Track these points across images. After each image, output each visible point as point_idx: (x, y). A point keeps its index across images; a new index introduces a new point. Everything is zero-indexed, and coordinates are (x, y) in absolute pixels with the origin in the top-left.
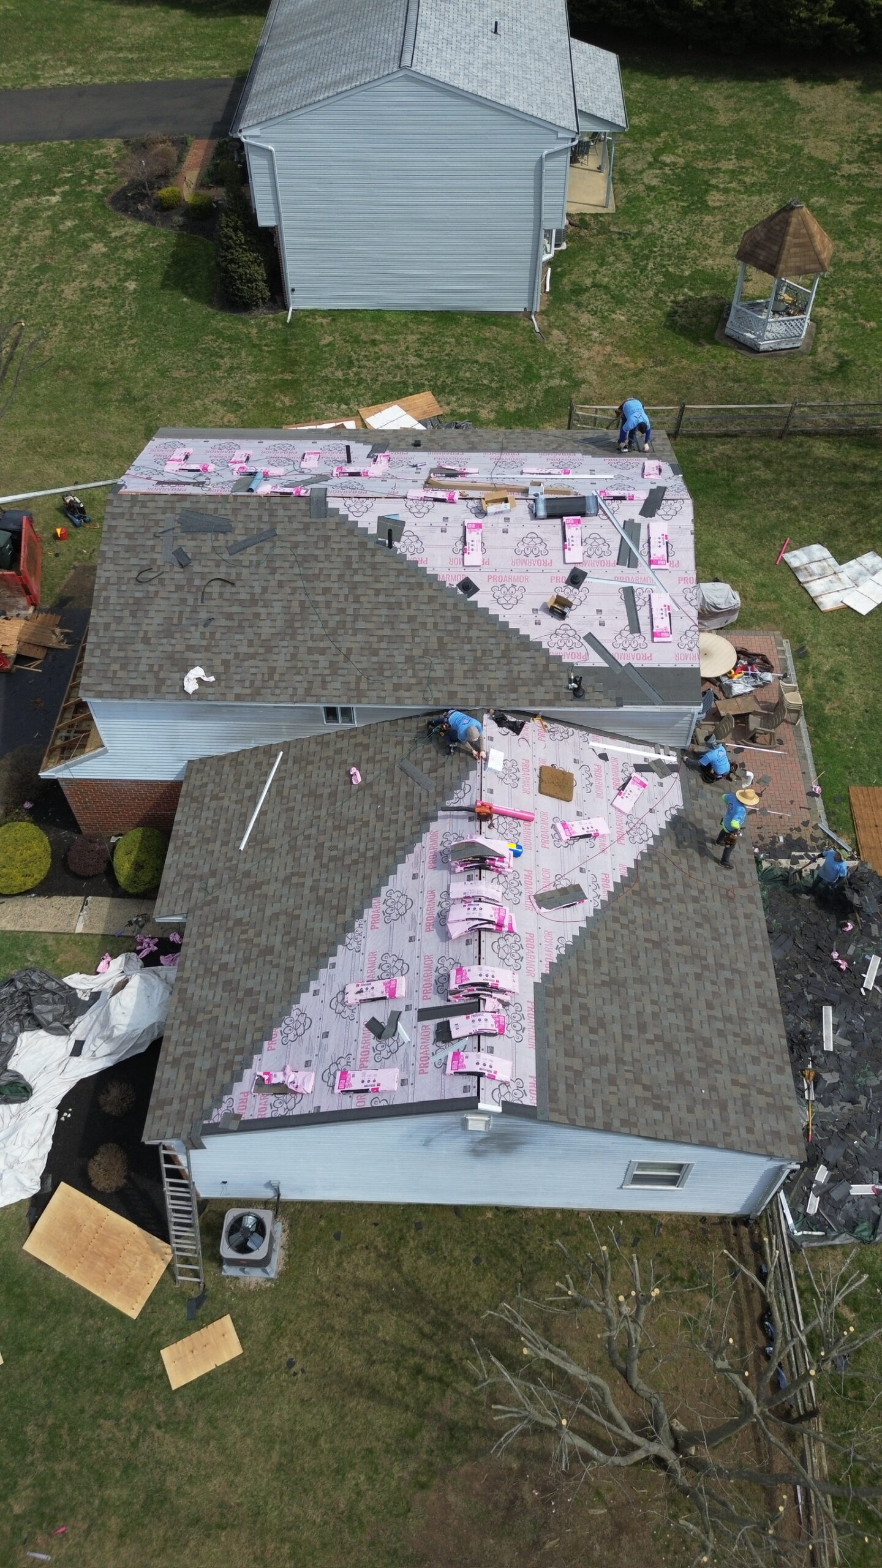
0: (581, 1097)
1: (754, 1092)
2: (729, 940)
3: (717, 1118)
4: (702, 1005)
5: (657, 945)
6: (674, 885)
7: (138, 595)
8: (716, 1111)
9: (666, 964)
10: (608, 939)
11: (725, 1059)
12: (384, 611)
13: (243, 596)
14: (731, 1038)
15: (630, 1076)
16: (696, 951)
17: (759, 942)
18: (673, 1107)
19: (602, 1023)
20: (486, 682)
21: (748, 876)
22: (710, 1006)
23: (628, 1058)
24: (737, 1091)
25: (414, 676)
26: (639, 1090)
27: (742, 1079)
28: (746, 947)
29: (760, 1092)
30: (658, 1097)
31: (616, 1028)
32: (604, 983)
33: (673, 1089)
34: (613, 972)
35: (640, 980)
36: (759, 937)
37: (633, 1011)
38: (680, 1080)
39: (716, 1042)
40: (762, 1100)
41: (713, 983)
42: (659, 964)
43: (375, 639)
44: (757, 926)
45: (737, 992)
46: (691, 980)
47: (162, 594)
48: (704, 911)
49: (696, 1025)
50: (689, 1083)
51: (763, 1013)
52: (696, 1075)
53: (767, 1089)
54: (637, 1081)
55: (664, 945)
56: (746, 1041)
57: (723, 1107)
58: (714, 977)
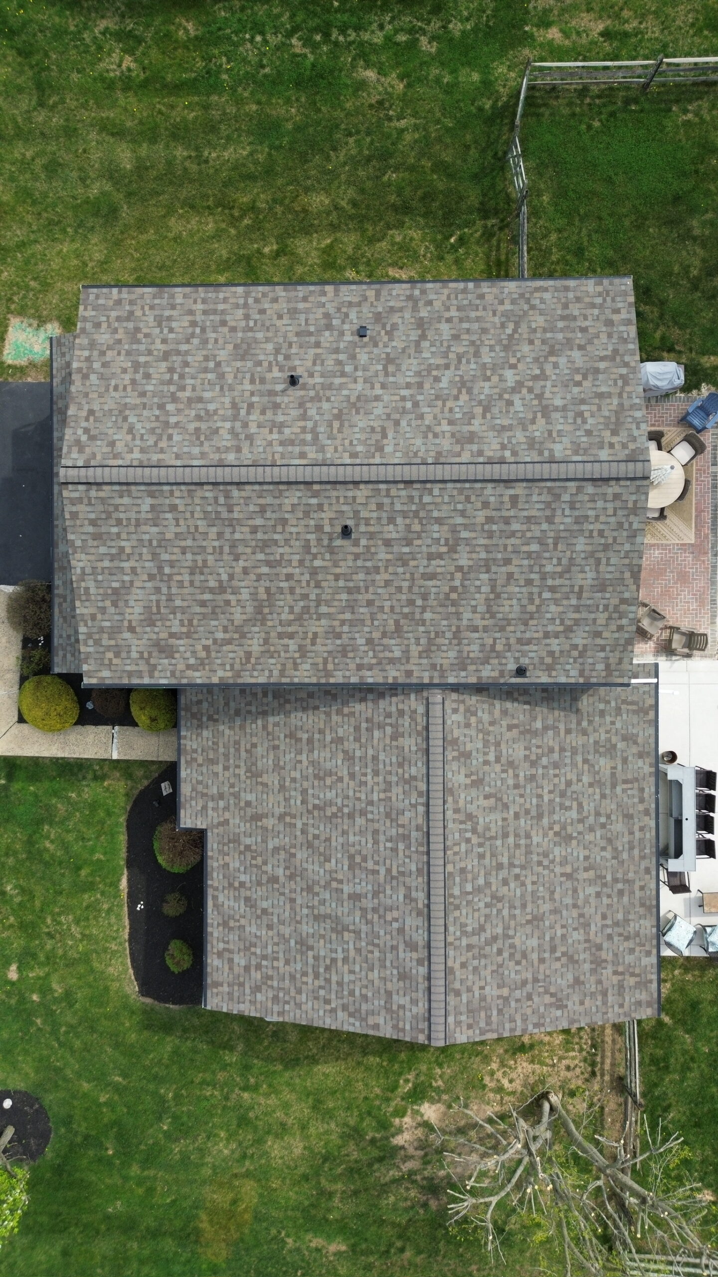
0: (507, 1016)
1: (627, 977)
2: (625, 856)
3: (599, 1003)
4: (599, 917)
5: (569, 876)
6: (587, 817)
7: (115, 585)
8: (600, 998)
9: (575, 891)
10: (533, 883)
11: (610, 958)
12: (344, 596)
13: (212, 584)
14: (616, 939)
15: (541, 990)
16: (598, 873)
17: (647, 851)
18: (570, 1004)
19: (524, 955)
20: (439, 661)
21: (647, 790)
22: (604, 917)
23: (541, 977)
24: (615, 979)
25: (374, 657)
26: (548, 999)
27: (620, 969)
28: (637, 858)
29: (633, 975)
30: (560, 1000)
31: (535, 956)
32: (528, 922)
33: (570, 991)
34: (535, 910)
35: (555, 911)
36: (648, 846)
37: (547, 938)
38: (577, 981)
39: (605, 945)
40: (632, 981)
41: (609, 896)
42: (570, 892)
43: (336, 623)
44: (648, 835)
45: (626, 899)
46: (592, 900)
47: (137, 584)
48: (609, 835)
49: (592, 936)
50: (583, 983)
51: (642, 911)
52: (588, 975)
53: (637, 971)
54: (546, 992)
55: (575, 875)
56: (627, 938)
57: (605, 994)
58: (609, 891)
